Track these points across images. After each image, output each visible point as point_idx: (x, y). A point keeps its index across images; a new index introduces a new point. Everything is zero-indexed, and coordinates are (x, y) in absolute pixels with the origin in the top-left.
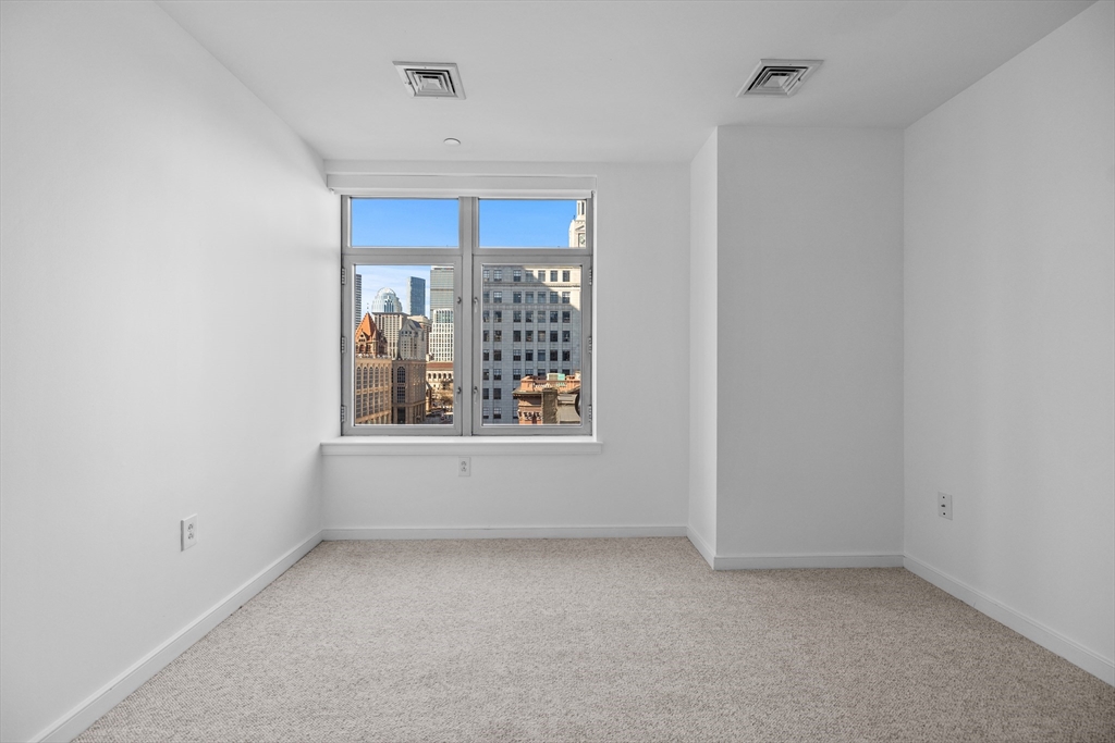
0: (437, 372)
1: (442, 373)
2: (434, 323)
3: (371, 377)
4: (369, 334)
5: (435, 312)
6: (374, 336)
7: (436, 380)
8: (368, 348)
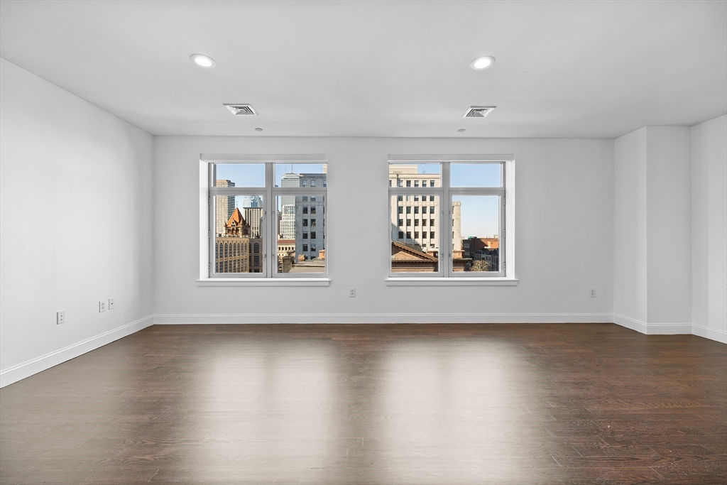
0: (284, 246)
1: (288, 246)
2: (283, 214)
3: (235, 250)
4: (238, 221)
5: (283, 207)
6: (241, 223)
7: (284, 251)
8: (237, 230)
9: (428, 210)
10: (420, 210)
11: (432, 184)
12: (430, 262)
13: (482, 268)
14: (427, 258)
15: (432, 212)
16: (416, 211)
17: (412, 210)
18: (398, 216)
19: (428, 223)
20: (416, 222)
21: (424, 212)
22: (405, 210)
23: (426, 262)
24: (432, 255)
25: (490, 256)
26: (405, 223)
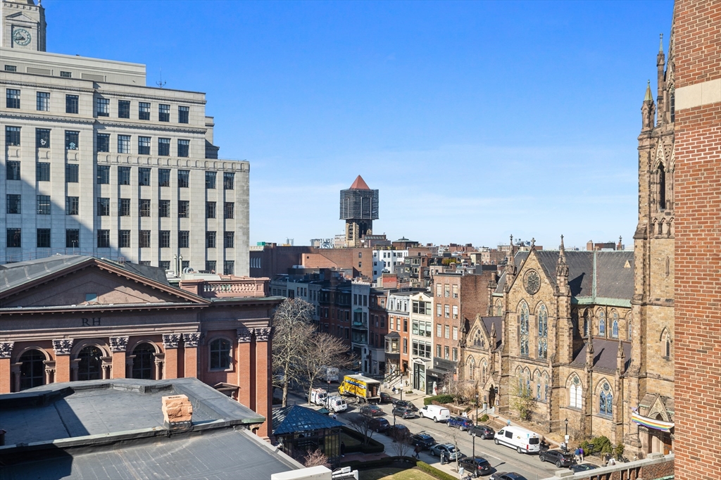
9: (173, 178)
10: (154, 177)
11: (183, 116)
12: (189, 310)
13: (295, 314)
14: (182, 299)
15: (183, 182)
16: (144, 179)
17: (134, 176)
18: (97, 191)
19: (173, 209)
20: (144, 206)
21: (163, 181)
22: (113, 175)
23: (181, 310)
24: (195, 290)
25: (305, 286)
26: (114, 208)
